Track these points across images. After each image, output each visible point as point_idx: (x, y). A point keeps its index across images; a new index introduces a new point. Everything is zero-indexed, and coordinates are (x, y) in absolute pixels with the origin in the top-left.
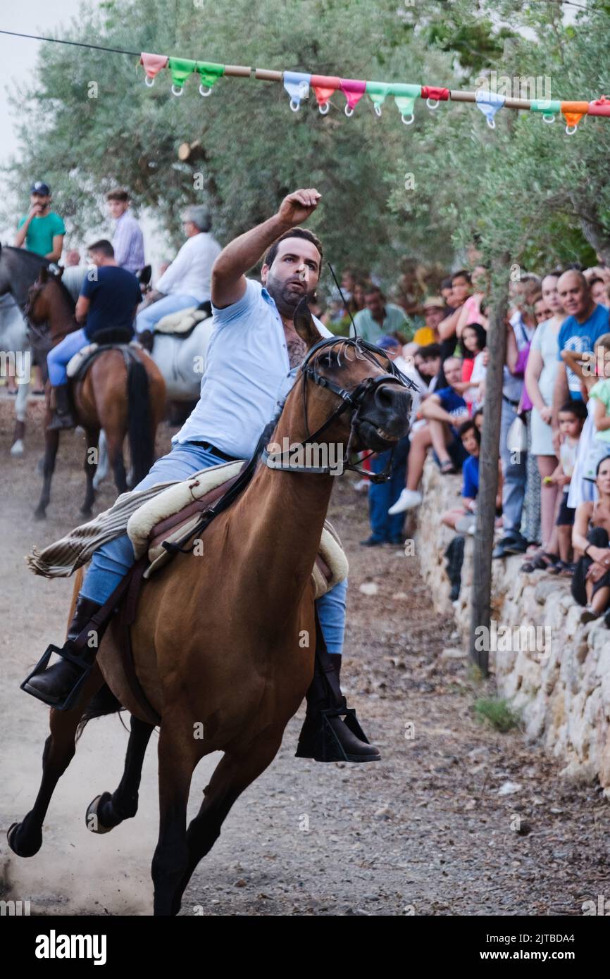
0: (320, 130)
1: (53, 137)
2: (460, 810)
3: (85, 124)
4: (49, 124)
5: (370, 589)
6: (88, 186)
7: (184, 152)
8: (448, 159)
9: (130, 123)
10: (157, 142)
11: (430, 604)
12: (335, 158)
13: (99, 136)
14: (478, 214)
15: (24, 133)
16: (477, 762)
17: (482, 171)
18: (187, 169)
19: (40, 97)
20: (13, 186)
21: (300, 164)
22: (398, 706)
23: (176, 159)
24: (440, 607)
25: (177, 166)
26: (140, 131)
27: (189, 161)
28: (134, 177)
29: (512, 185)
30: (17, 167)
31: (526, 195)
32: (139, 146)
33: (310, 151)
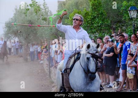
1: (7, 31)
3: (10, 30)
4: (6, 30)
5: (40, 71)
6: (11, 35)
7: (19, 32)
11: (45, 72)
13: (11, 31)
15: (4, 31)
19: (5, 28)
20: (3, 36)
22: (43, 82)
24: (46, 72)
27: (20, 32)
30: (4, 34)
33: (31, 31)
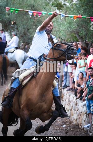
0: (35, 19)
2: (56, 130)
8: (55, 24)
9: (4, 18)
10: (8, 21)
12: (37, 24)
14: (60, 33)
16: (59, 122)
17: (60, 26)
18: (13, 26)
21: (31, 25)
23: (11, 24)
25: (11, 25)
26: (5, 20)
28: (4, 27)
29: (65, 29)
31: (67, 30)
32: (5, 22)
